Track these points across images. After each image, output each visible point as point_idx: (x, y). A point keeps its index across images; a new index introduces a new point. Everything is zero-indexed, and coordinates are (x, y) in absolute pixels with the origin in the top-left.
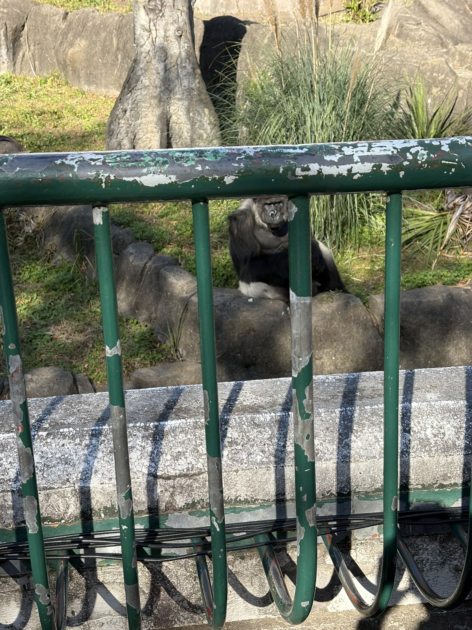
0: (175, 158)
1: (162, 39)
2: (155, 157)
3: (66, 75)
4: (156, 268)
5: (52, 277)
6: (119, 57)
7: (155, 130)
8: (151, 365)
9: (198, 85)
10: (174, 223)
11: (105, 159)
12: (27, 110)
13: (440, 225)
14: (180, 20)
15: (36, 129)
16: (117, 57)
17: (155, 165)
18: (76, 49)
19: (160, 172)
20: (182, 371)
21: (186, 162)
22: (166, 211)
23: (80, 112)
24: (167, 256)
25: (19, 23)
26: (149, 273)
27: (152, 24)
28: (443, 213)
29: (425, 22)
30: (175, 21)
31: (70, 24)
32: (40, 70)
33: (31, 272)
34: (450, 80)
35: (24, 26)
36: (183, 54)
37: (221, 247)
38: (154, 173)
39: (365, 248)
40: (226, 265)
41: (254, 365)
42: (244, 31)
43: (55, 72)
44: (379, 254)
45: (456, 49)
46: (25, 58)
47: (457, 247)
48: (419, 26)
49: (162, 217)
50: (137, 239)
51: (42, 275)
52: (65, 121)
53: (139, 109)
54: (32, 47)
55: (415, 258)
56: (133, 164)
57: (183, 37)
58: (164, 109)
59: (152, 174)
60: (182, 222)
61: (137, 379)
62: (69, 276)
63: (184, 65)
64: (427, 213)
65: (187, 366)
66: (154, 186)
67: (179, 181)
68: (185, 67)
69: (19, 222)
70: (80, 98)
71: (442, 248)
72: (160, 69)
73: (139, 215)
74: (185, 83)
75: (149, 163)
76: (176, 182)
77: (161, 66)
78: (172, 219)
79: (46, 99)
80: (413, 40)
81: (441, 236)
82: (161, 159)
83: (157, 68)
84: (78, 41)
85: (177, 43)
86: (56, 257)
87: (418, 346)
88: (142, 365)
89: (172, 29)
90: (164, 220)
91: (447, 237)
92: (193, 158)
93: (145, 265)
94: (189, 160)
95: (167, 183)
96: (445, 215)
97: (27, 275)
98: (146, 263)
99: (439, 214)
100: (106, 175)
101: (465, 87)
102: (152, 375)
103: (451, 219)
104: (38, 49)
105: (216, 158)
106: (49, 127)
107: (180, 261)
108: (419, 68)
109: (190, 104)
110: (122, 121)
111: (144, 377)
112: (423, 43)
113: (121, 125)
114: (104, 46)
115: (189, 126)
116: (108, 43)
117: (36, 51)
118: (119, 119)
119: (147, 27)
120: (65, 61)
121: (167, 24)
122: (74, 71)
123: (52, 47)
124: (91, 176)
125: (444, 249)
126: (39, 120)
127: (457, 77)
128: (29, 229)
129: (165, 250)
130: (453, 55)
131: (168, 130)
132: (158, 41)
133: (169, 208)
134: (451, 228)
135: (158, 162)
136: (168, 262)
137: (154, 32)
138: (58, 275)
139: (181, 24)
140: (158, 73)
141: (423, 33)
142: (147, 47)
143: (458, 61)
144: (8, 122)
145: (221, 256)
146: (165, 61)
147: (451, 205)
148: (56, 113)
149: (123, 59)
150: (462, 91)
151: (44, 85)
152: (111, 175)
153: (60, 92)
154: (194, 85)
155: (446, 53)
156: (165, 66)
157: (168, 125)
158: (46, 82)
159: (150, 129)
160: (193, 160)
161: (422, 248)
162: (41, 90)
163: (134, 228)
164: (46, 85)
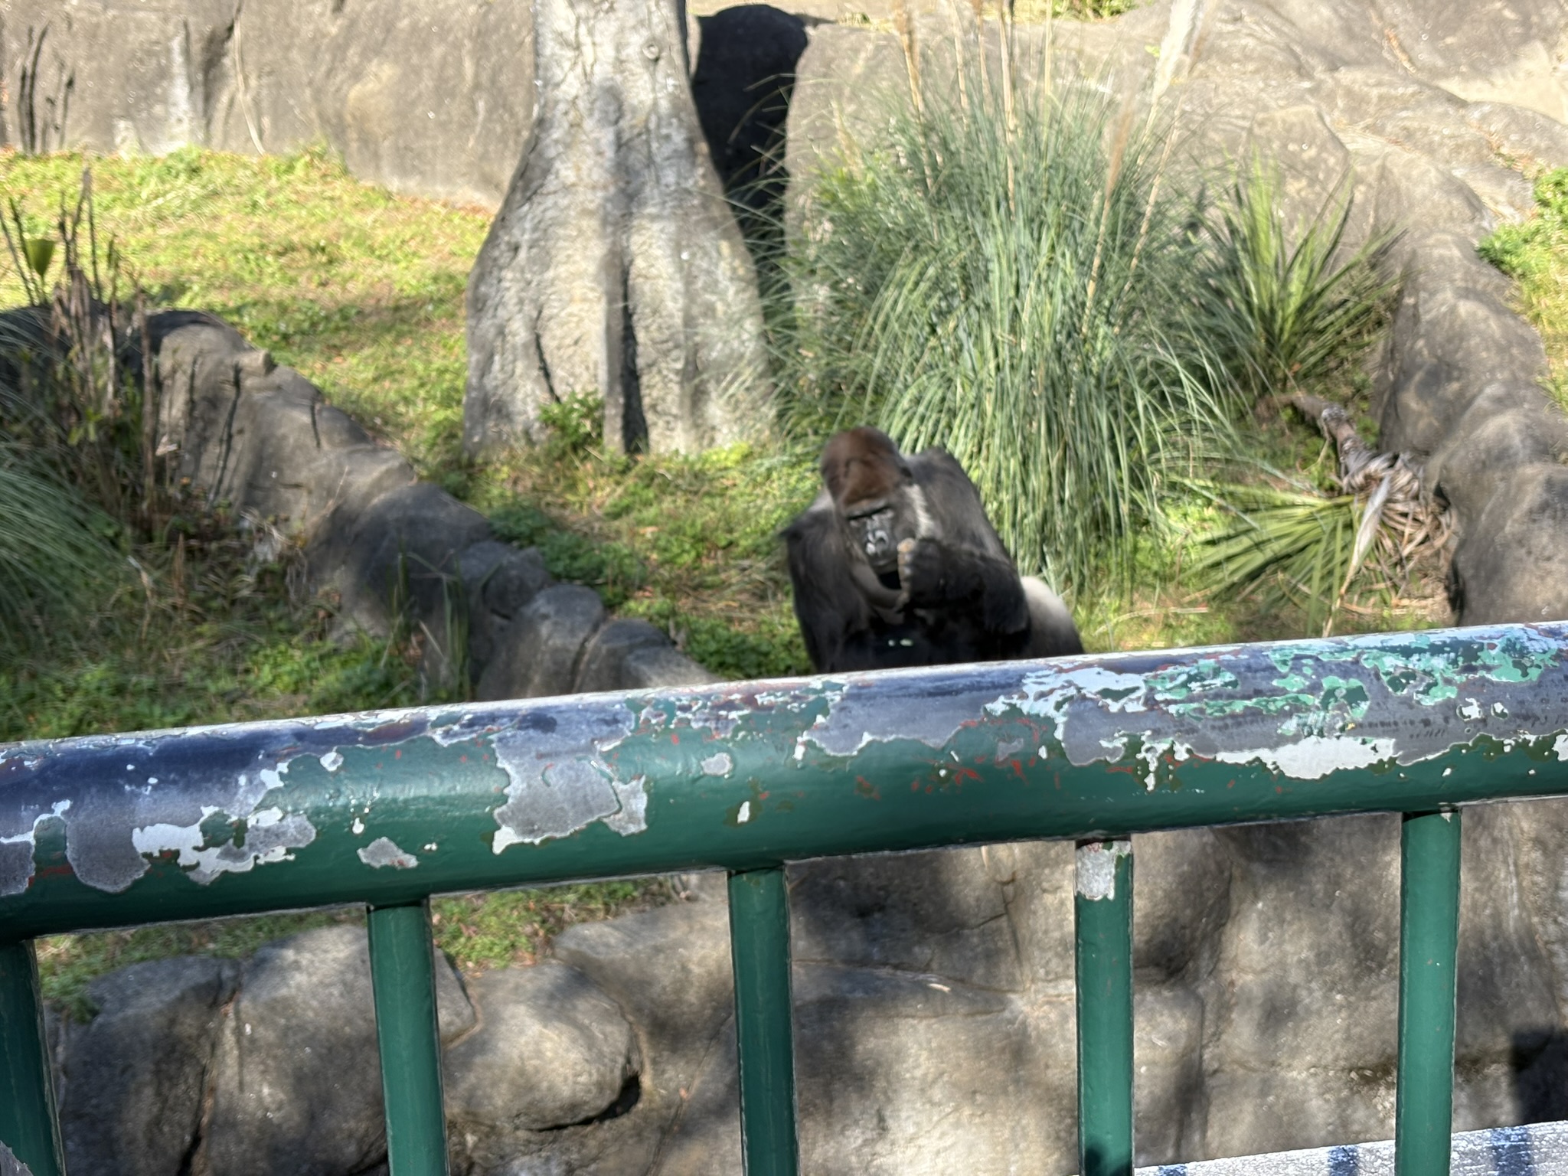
0: (1385, 679)
1: (609, 69)
2: (1319, 676)
3: (342, 152)
4: (612, 653)
5: (331, 678)
6: (481, 105)
7: (591, 295)
8: (607, 911)
9: (702, 183)
10: (649, 532)
11: (1152, 690)
12: (248, 243)
13: (1334, 529)
14: (655, 20)
15: (275, 291)
16: (474, 108)
17: (1325, 706)
18: (371, 85)
19: (1342, 729)
20: (691, 928)
21: (1426, 692)
22: (626, 501)
23: (383, 246)
24: (637, 621)
25: (220, 22)
26: (594, 667)
27: (583, 29)
28: (1343, 500)
29: (1252, 13)
30: (641, 23)
31: (353, 23)
32: (276, 138)
33: (276, 665)
34: (1332, 161)
35: (231, 29)
36: (664, 105)
37: (775, 595)
38: (1321, 734)
39: (1148, 591)
40: (791, 642)
41: (882, 908)
42: (803, 42)
43: (314, 144)
44: (1182, 606)
45: (1337, 82)
46: (236, 110)
47: (1382, 586)
48: (1239, 26)
49: (616, 516)
50: (558, 577)
51: (307, 673)
52: (346, 270)
53: (551, 243)
54: (253, 82)
55: (1276, 617)
56: (1248, 703)
57: (662, 63)
58: (614, 243)
59: (1314, 738)
60: (667, 528)
61: (572, 954)
62: (378, 677)
63: (664, 131)
64: (1299, 499)
65: (706, 914)
66: (1317, 777)
67: (1404, 758)
68: (668, 137)
69: (238, 534)
70: (379, 211)
71: (1343, 590)
72: (604, 141)
73: (555, 512)
74: (670, 177)
75: (1303, 697)
76: (1392, 760)
77: (607, 136)
78: (640, 522)
79: (295, 212)
80: (1226, 59)
81: (1339, 557)
82: (1342, 685)
83: (597, 140)
84: (373, 66)
85: (646, 77)
86: (341, 624)
87: (1307, 850)
88: (584, 914)
89: (636, 41)
90: (622, 524)
91: (1355, 561)
92: (1449, 675)
93: (583, 645)
94: (1435, 684)
95: (1363, 766)
96: (1346, 504)
97: (266, 674)
98: (586, 640)
99: (1328, 503)
100: (1162, 746)
101: (1371, 179)
102: (612, 941)
103: (1361, 515)
104: (269, 86)
105: (1525, 674)
106: (308, 285)
107: (672, 633)
108: (1250, 131)
109: (680, 230)
110: (508, 275)
111: (592, 948)
112: (1251, 67)
113: (506, 284)
114: (441, 80)
115: (679, 285)
116: (450, 72)
117: (265, 92)
118: (501, 269)
119: (571, 37)
120: (339, 116)
121: (622, 30)
122: (366, 140)
123: (305, 80)
124: (1113, 752)
125: (1348, 590)
126: (281, 269)
127: (1347, 153)
128: (266, 552)
129: (632, 604)
130: (1331, 97)
131: (626, 297)
132: (602, 72)
133: (633, 494)
134: (1363, 538)
135: (1331, 693)
136: (641, 639)
137: (588, 50)
138: (349, 672)
139: (659, 30)
140: (600, 153)
141: (1251, 42)
142: (571, 86)
143: (1343, 111)
144: (199, 273)
145: (776, 618)
146: (616, 122)
147: (1359, 479)
148: (323, 249)
149: (490, 111)
150: (1362, 188)
151: (285, 178)
152: (1177, 747)
153: (329, 194)
154: (691, 182)
155: (1314, 91)
156: (618, 136)
157: (625, 282)
158: (290, 168)
159: (578, 293)
160: (1448, 682)
161: (1295, 590)
162: (280, 189)
163: (546, 549)
164: (291, 177)
